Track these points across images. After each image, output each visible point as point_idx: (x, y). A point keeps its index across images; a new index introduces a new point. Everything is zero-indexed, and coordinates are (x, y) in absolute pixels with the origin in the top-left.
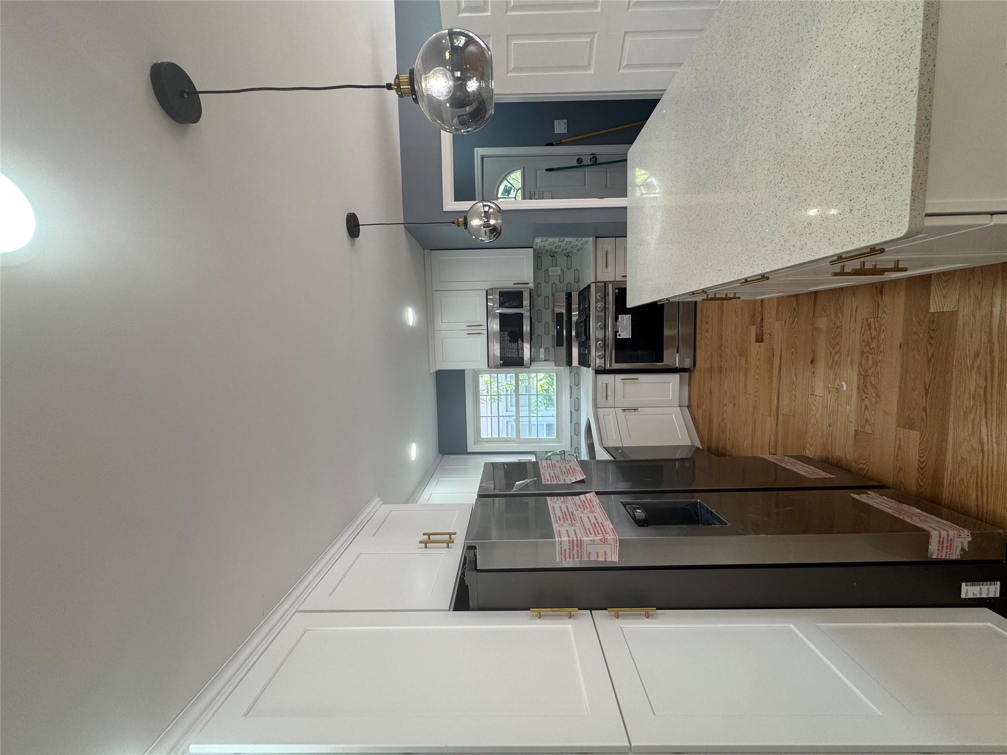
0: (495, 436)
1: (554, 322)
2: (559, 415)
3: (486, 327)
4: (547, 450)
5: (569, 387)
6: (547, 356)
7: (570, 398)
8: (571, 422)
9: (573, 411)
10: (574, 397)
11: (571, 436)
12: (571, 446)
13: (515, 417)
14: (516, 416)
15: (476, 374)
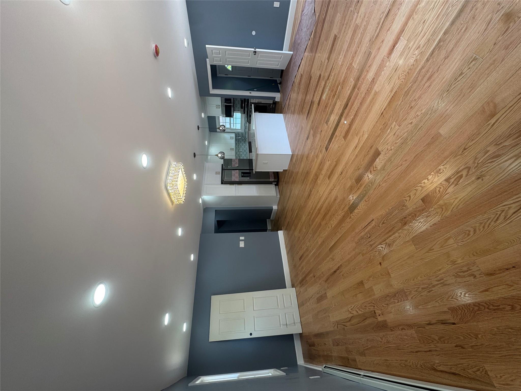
2: (241, 124)
3: (221, 106)
5: (244, 117)
7: (245, 120)
8: (245, 126)
9: (245, 123)
11: (245, 129)
15: (219, 117)
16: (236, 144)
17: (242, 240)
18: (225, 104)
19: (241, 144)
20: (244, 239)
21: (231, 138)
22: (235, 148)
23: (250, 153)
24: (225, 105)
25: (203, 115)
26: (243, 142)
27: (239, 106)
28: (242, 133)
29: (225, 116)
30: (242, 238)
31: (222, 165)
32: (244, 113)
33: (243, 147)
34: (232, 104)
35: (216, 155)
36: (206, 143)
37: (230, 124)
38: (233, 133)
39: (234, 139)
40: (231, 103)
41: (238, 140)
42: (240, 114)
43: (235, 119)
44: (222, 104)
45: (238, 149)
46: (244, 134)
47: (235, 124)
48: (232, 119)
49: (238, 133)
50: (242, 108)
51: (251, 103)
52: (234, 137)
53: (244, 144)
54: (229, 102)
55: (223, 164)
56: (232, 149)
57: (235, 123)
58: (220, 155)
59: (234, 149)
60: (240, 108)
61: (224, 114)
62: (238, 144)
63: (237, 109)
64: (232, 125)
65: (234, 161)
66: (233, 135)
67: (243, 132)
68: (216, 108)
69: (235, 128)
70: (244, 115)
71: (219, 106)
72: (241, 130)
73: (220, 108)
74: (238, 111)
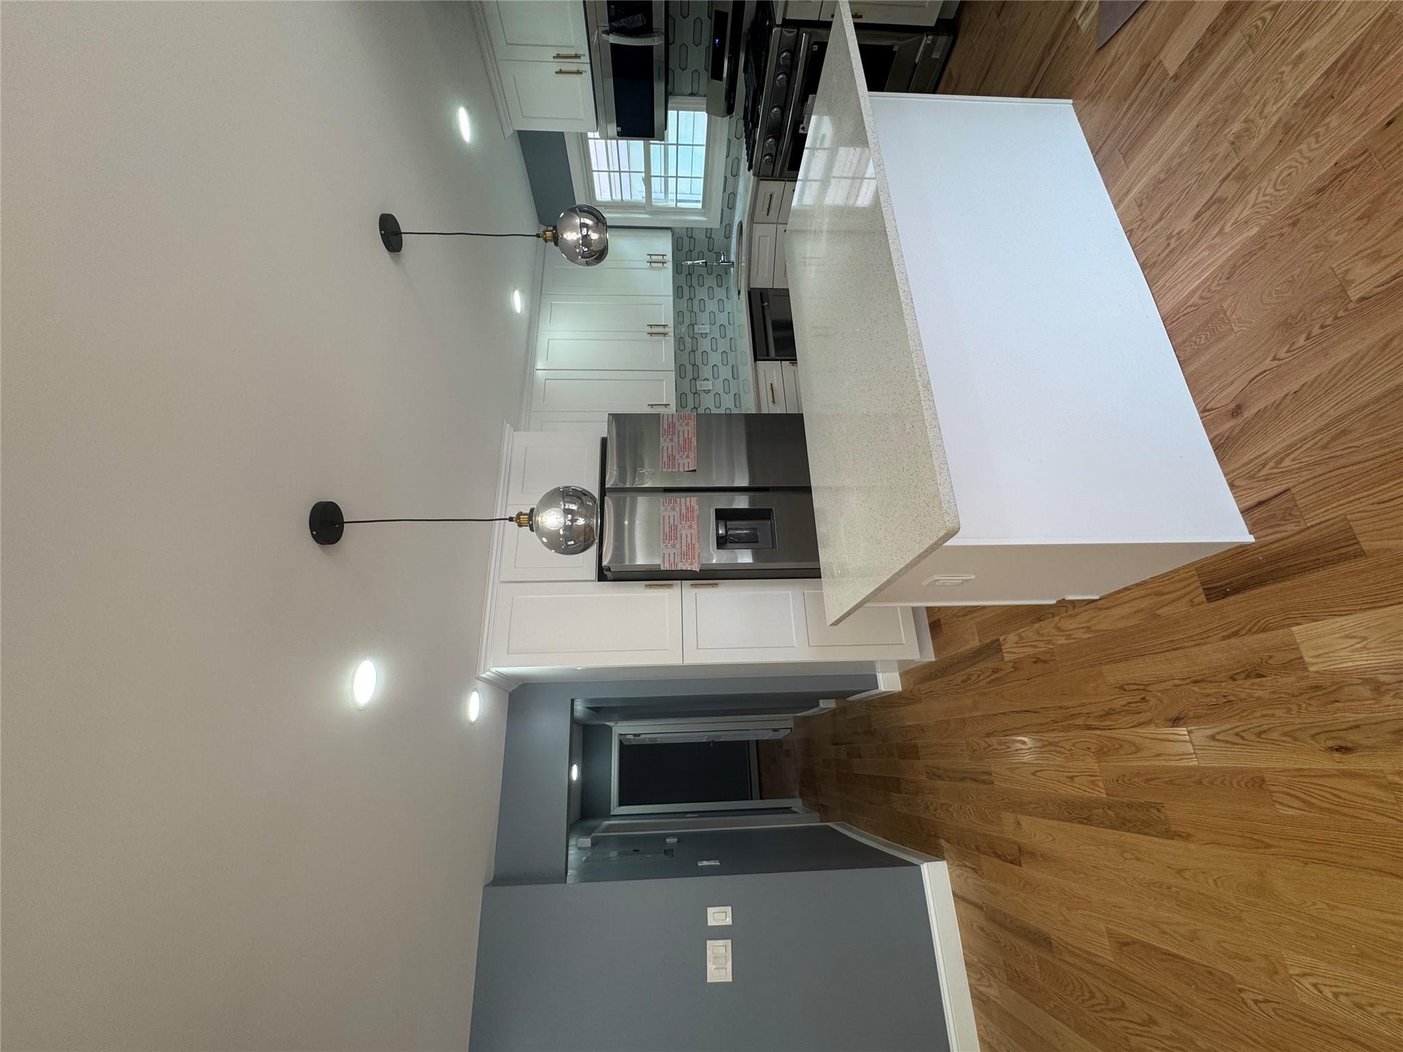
0: (617, 197)
1: (710, 18)
2: (709, 178)
3: (588, 58)
4: (687, 226)
5: (726, 139)
6: (695, 86)
7: (727, 157)
8: (724, 191)
9: (729, 175)
10: (732, 156)
11: (722, 210)
12: (721, 223)
13: (643, 174)
14: (645, 172)
15: (583, 140)
16: (678, 291)
17: (720, 933)
18: (613, 39)
19: (702, 293)
20: (729, 921)
21: (655, 261)
22: (671, 324)
23: (755, 361)
24: (614, 47)
25: (464, 124)
26: (710, 281)
27: (698, 58)
28: (709, 233)
29: (613, 129)
30: (719, 916)
31: (604, 442)
32: (730, 110)
33: (711, 306)
34: (656, 42)
35: (518, 519)
36: (518, 301)
37: (647, 181)
38: (660, 233)
39: (670, 265)
40: (647, 30)
41: (685, 272)
42: (703, 117)
43: (672, 149)
44: (594, 39)
45: (687, 322)
46: (719, 237)
47: (672, 181)
48: (656, 147)
49: (690, 232)
50: (716, 74)
51: (787, 23)
52: (669, 257)
53: (720, 293)
54: (639, 19)
55: (605, 435)
56: (656, 331)
57: (672, 172)
58: (552, 520)
59: (670, 330)
60: (705, 76)
61: (608, 122)
62: (686, 290)
63: (683, 80)
64: (657, 184)
65: (672, 425)
66: (664, 245)
67: (715, 224)
68: (560, 72)
69: (673, 204)
70: (724, 123)
71: (577, 56)
72: (703, 214)
73: (579, 72)
74: (692, 94)
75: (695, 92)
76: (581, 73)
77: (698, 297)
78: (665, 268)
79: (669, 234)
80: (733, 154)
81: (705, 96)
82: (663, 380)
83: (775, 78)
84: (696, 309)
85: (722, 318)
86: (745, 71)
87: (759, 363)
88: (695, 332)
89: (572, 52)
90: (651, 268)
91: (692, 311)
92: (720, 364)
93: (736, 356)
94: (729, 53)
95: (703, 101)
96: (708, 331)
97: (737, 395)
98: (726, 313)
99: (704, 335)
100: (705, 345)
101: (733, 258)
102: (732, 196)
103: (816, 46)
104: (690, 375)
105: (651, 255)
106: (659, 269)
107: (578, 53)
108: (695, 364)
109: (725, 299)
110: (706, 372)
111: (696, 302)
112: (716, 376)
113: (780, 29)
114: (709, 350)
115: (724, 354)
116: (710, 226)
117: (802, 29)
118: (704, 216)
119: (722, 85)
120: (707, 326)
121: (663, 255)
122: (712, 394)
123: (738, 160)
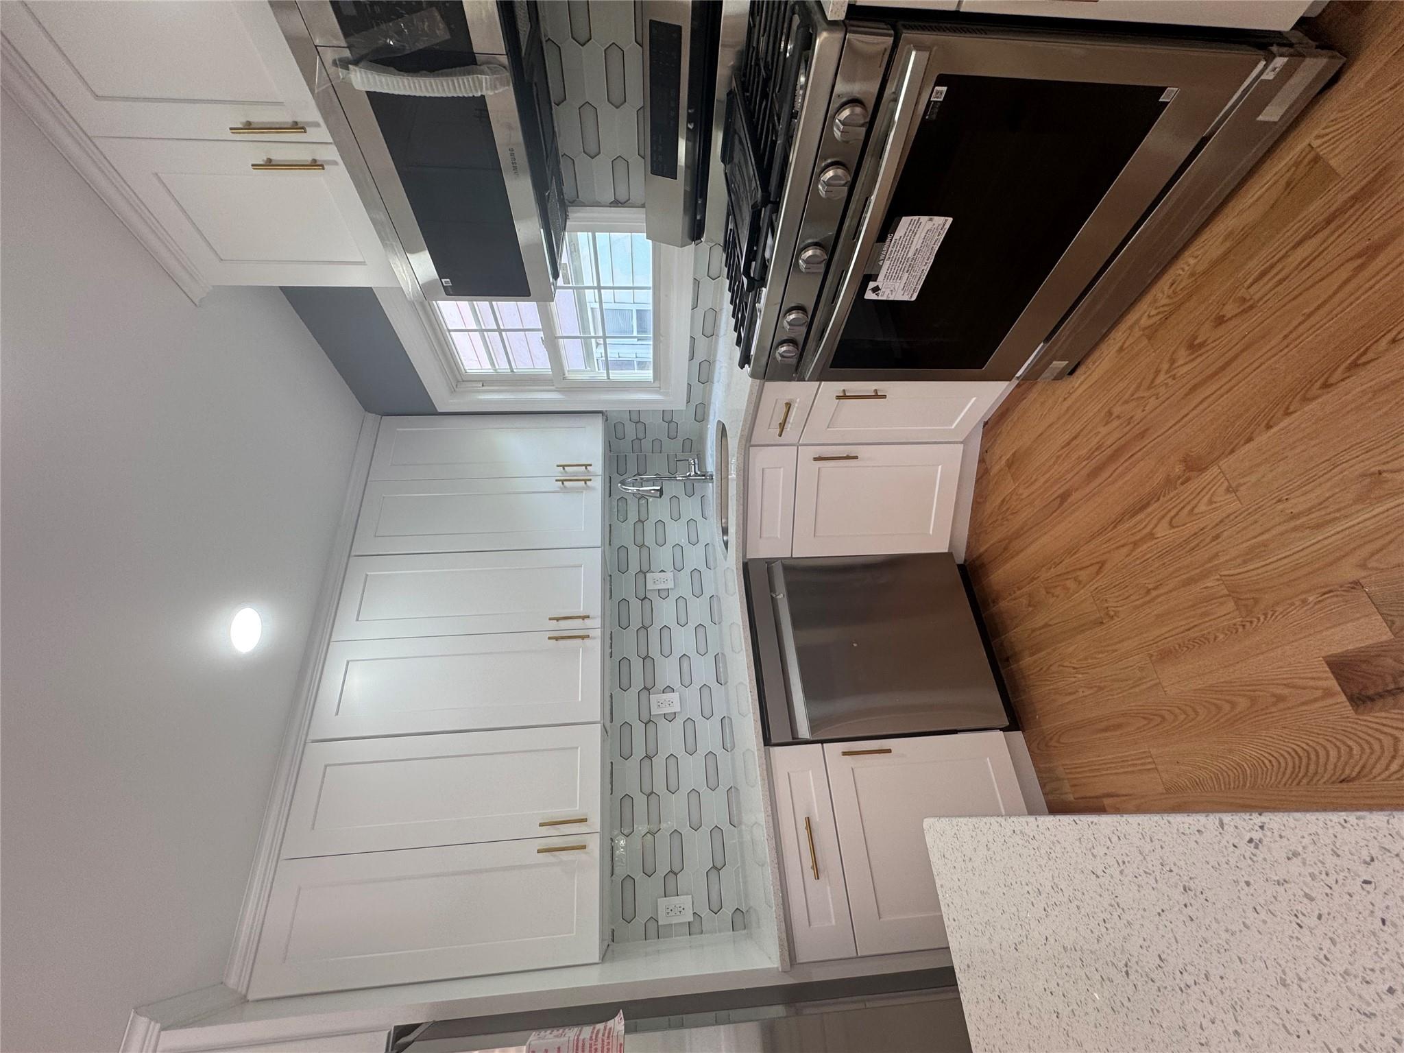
21: (570, 477)
24: (377, 100)
28: (668, 417)
32: (696, 232)
33: (676, 533)
34: (490, 88)
38: (583, 421)
39: (598, 483)
42: (643, 244)
45: (634, 566)
46: (685, 420)
49: (636, 419)
50: (662, 164)
51: (859, 18)
52: (598, 467)
53: (690, 507)
59: (595, 617)
60: (639, 167)
64: (569, 349)
67: (678, 404)
68: (269, 164)
69: (602, 375)
70: (685, 258)
71: (297, 127)
72: (657, 390)
73: (315, 164)
74: (616, 203)
75: (622, 196)
76: (322, 166)
77: (653, 519)
78: (588, 487)
79: (598, 423)
80: (706, 302)
81: (643, 206)
82: (577, 748)
83: (814, 177)
84: (649, 540)
85: (694, 557)
86: (726, 157)
87: (776, 751)
88: (648, 587)
89: (285, 118)
90: (564, 490)
91: (642, 546)
92: (692, 653)
93: (721, 631)
94: (689, 121)
95: (638, 215)
96: (671, 585)
97: (727, 720)
98: (701, 546)
99: (664, 594)
100: (665, 612)
101: (711, 467)
102: (705, 365)
103: (944, 89)
104: (637, 682)
105: (563, 466)
106: (578, 491)
107: (298, 119)
108: (647, 656)
109: (699, 518)
110: (668, 671)
111: (649, 526)
112: (687, 681)
113: (839, 35)
114: (673, 624)
115: (701, 630)
116: (668, 408)
117: (907, 35)
118: (658, 392)
119: (678, 187)
120: (669, 575)
121: (586, 466)
122: (679, 721)
123: (715, 312)
